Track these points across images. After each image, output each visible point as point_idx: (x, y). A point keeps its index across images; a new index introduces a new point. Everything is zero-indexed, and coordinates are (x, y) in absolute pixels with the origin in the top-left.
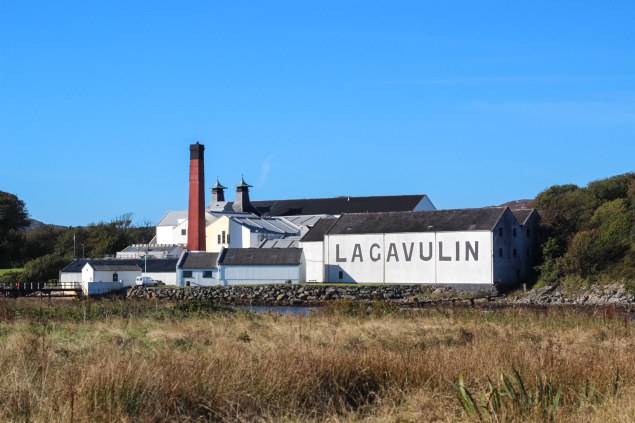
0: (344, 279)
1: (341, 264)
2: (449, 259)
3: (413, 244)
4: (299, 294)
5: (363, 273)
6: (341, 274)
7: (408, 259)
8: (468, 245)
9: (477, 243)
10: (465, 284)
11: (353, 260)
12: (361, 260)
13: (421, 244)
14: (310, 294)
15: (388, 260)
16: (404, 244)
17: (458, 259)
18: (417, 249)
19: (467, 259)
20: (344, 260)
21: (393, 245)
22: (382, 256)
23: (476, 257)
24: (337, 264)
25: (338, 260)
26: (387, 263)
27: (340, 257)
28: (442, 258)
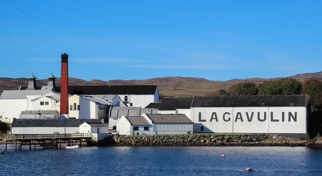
0: (204, 131)
1: (203, 123)
2: (278, 121)
3: (253, 113)
4: (211, 139)
5: (218, 128)
6: (202, 128)
7: (250, 120)
8: (290, 114)
9: (296, 113)
10: (288, 134)
11: (211, 121)
12: (217, 121)
13: (259, 113)
14: (218, 139)
15: (236, 121)
16: (247, 113)
17: (283, 120)
18: (256, 116)
19: (289, 120)
20: (205, 121)
21: (239, 113)
22: (231, 119)
23: (295, 120)
24: (200, 123)
25: (200, 120)
26: (234, 122)
27: (202, 119)
28: (272, 120)
